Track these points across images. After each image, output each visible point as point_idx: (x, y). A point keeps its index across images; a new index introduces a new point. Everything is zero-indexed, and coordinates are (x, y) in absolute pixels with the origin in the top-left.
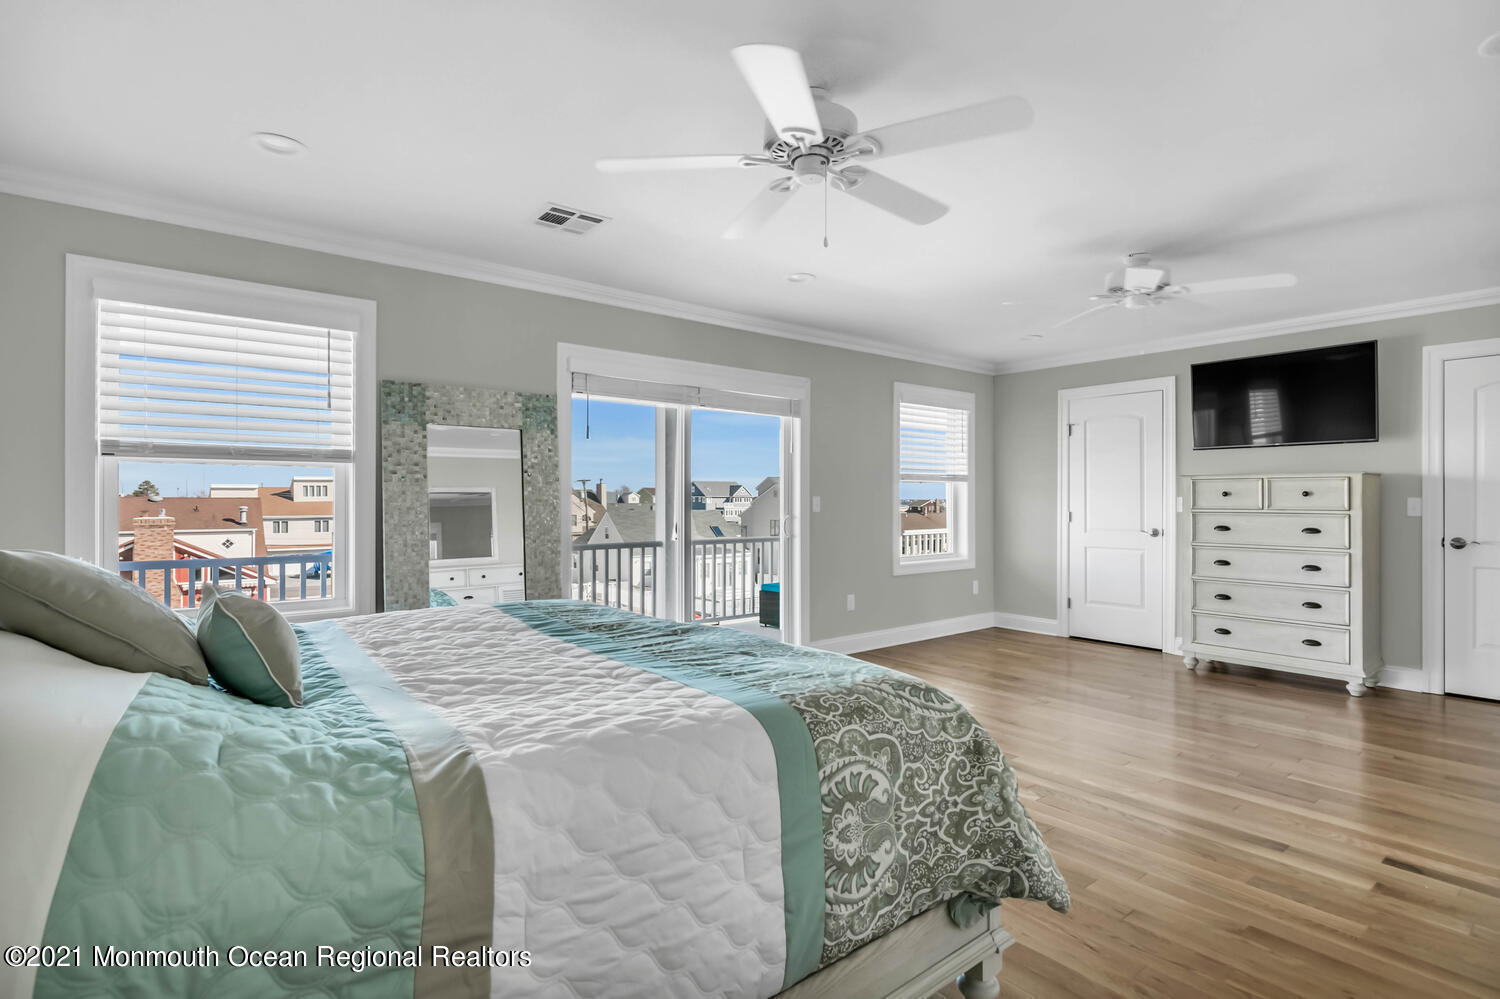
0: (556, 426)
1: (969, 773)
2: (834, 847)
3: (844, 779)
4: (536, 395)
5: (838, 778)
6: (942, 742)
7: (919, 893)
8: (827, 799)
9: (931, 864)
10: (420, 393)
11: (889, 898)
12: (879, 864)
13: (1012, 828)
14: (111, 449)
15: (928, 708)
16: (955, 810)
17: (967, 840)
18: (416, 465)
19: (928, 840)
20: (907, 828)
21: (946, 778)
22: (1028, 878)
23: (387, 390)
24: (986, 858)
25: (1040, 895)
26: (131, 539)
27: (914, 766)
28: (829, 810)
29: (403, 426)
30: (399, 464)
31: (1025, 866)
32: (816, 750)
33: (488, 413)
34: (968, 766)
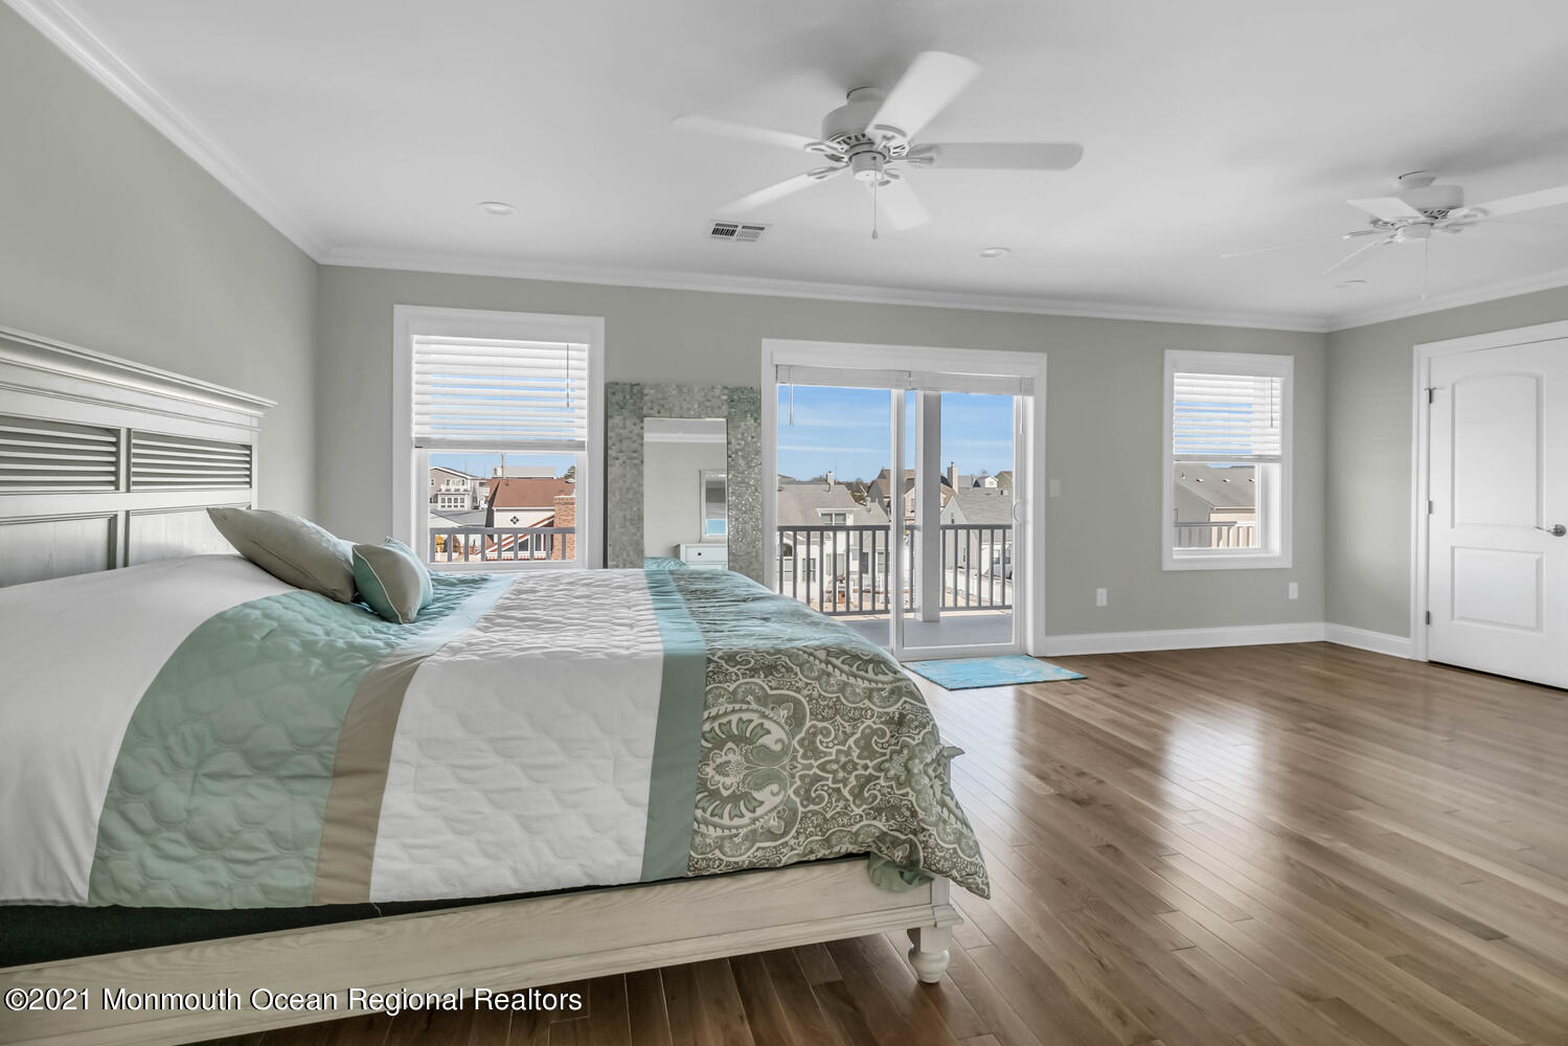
0: (760, 415)
1: (887, 742)
2: (709, 776)
3: (730, 722)
4: (740, 388)
5: (724, 720)
6: (862, 709)
7: (812, 838)
8: (707, 736)
9: (828, 816)
10: (638, 392)
11: (771, 835)
12: (762, 803)
13: (910, 797)
14: (422, 443)
15: (855, 676)
16: (863, 772)
17: (864, 801)
18: (635, 452)
19: (829, 795)
20: (802, 778)
21: (856, 742)
22: (923, 848)
23: (613, 390)
24: (880, 821)
25: (934, 868)
26: (553, 513)
27: (820, 725)
28: (710, 745)
29: (624, 419)
30: (621, 452)
31: (921, 837)
32: (707, 693)
33: (696, 406)
34: (888, 734)
